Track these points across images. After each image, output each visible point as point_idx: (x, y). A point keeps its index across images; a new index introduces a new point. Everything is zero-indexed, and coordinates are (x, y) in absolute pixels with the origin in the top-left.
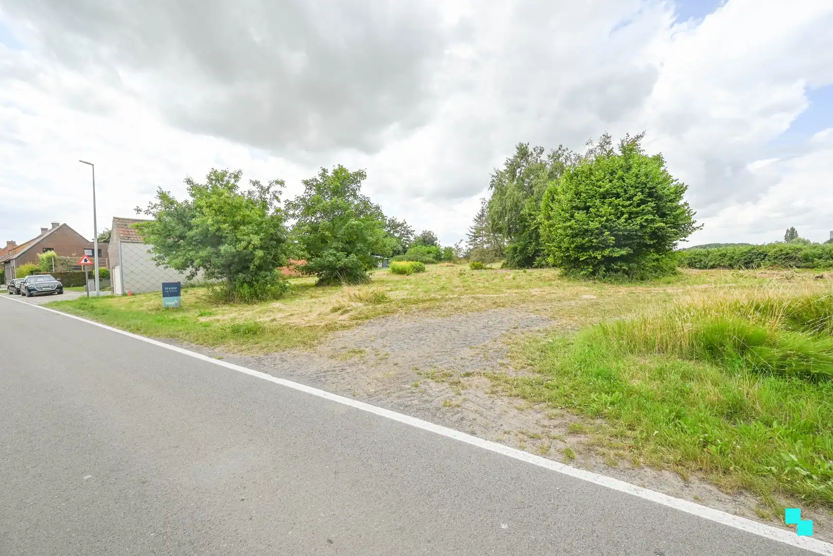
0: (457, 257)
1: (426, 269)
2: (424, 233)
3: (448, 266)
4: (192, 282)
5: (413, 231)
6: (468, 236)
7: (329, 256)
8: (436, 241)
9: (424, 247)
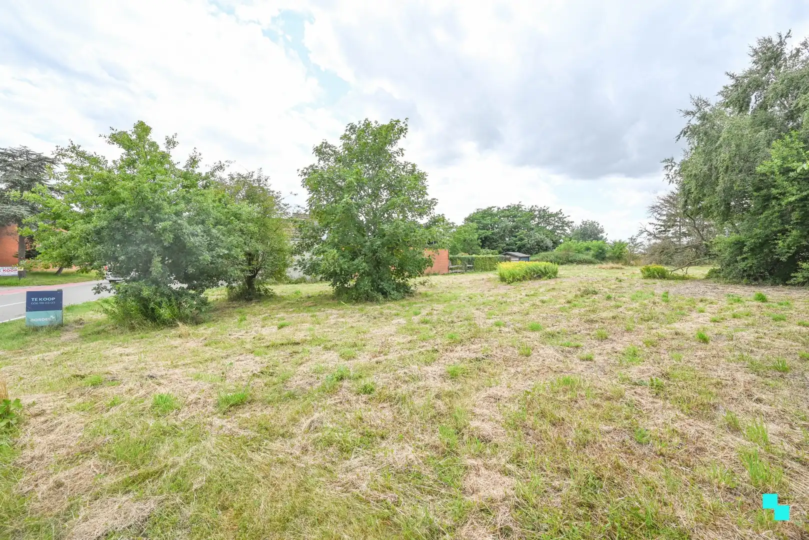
0: (631, 255)
2: (584, 223)
3: (613, 268)
5: (572, 222)
6: (653, 226)
8: (601, 235)
9: (581, 242)
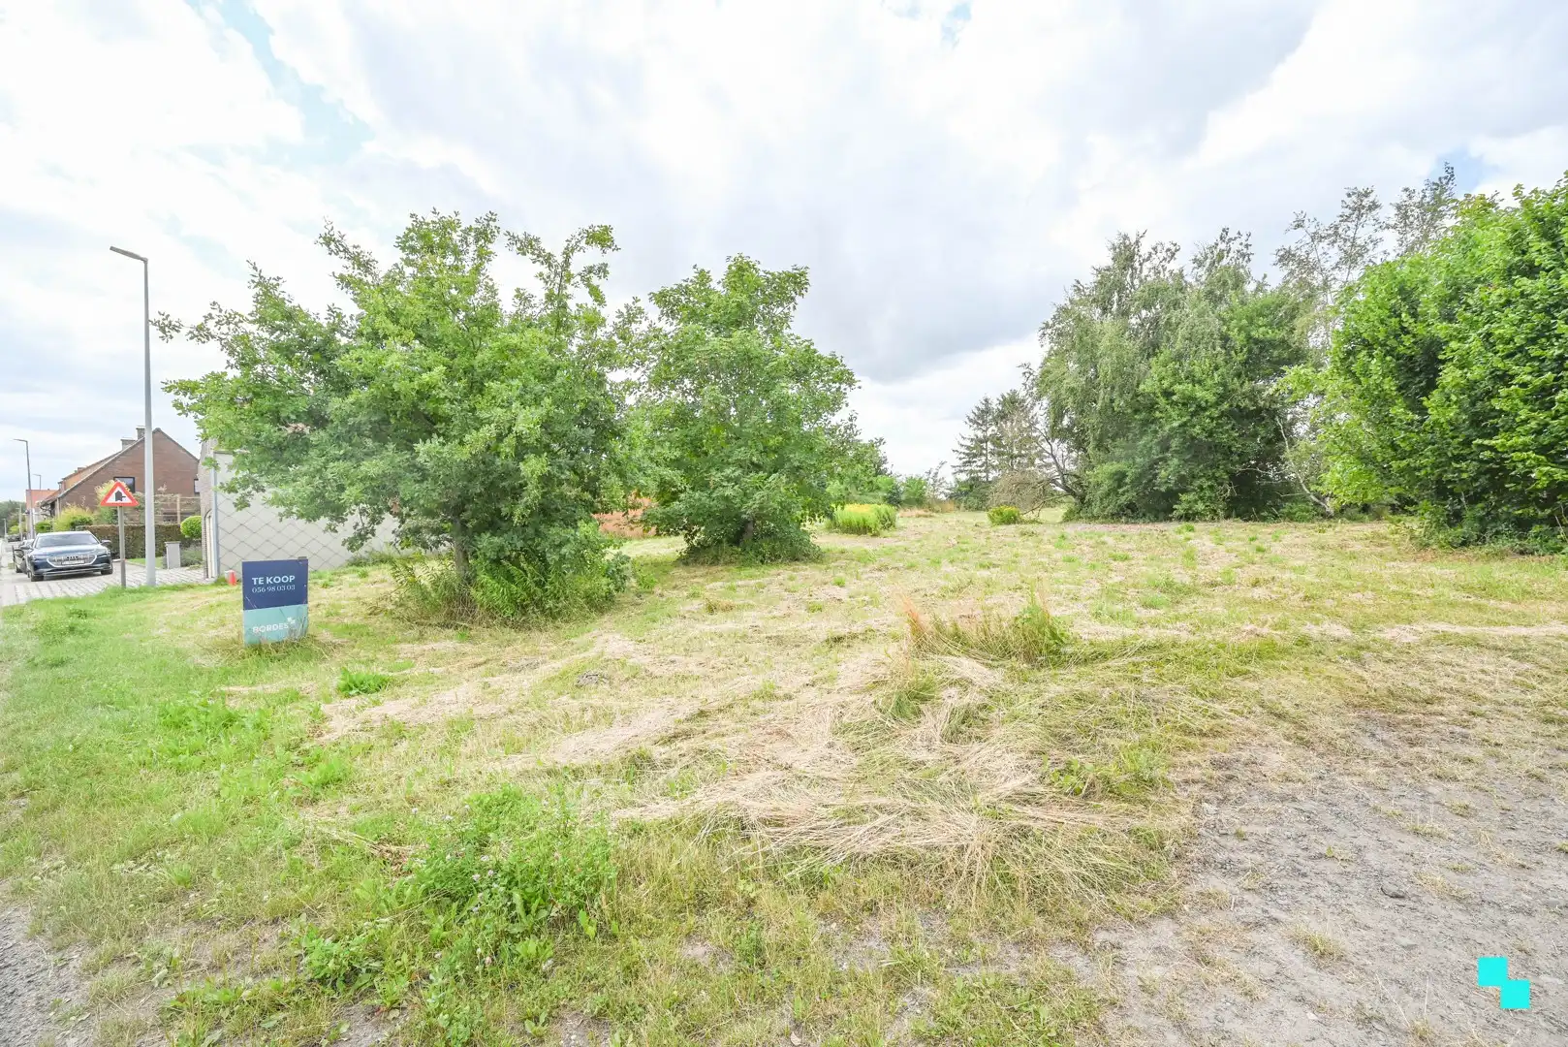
0: (934, 498)
1: (899, 522)
3: (919, 516)
4: (362, 552)
6: (956, 455)
7: (725, 485)
8: (884, 466)
